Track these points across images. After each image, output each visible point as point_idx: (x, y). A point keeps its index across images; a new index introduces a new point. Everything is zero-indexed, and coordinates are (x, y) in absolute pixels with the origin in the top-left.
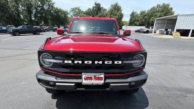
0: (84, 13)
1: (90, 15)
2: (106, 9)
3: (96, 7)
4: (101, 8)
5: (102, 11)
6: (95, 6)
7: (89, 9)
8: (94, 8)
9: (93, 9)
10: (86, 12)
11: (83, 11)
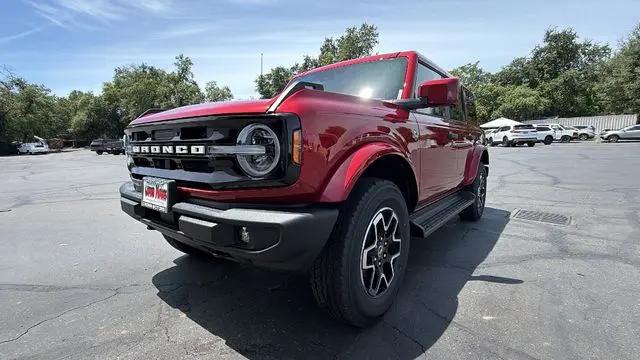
0: (493, 81)
1: (520, 83)
2: (605, 48)
3: (549, 50)
4: (578, 47)
5: (584, 58)
6: (544, 45)
7: (518, 62)
8: (537, 54)
9: (536, 56)
10: (502, 73)
11: (488, 75)
